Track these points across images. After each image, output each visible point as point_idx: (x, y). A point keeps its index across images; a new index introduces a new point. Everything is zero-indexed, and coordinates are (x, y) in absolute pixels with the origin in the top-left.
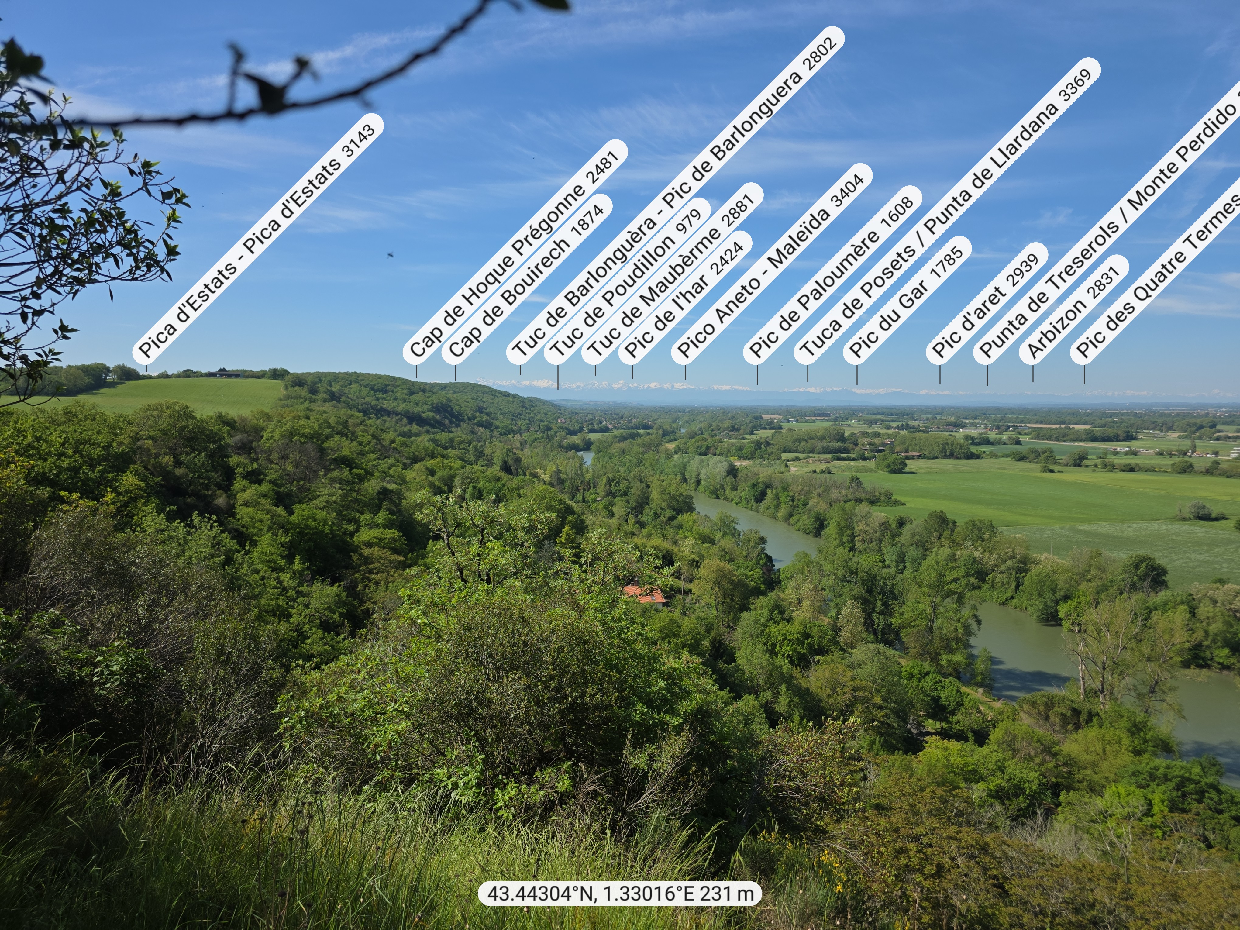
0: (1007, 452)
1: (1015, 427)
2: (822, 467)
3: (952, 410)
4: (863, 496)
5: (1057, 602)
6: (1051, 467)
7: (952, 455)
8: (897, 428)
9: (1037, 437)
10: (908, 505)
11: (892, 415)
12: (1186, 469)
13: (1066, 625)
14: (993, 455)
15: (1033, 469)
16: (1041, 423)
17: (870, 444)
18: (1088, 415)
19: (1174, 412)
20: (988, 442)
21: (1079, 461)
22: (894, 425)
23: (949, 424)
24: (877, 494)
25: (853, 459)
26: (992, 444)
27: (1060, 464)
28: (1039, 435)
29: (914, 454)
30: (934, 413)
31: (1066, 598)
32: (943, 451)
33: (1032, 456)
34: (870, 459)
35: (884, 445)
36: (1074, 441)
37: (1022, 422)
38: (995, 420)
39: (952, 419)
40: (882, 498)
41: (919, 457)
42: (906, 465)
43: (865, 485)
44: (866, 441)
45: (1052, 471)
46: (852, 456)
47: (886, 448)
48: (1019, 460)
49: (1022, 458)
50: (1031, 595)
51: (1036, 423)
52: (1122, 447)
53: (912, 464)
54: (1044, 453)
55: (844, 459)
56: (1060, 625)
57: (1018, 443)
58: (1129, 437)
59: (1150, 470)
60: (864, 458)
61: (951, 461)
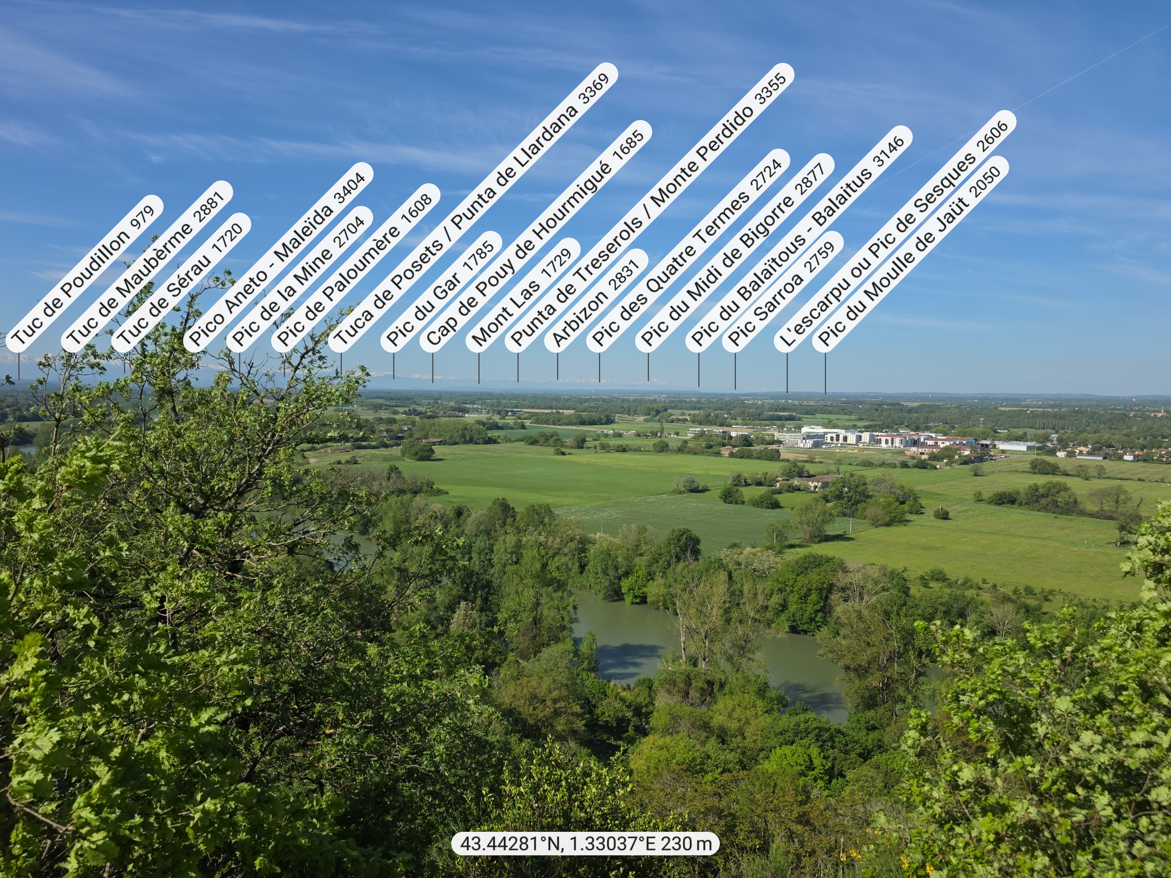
0: (520, 436)
1: (514, 413)
2: (345, 457)
3: (451, 395)
4: (405, 487)
5: (620, 579)
6: (563, 450)
7: (471, 441)
8: (405, 413)
9: (537, 421)
10: (451, 493)
11: (392, 399)
12: (663, 448)
13: (628, 599)
14: (508, 440)
15: (547, 452)
16: (533, 408)
17: (387, 431)
18: (568, 400)
19: (632, 398)
20: (497, 427)
21: (580, 444)
22: (401, 410)
23: (454, 409)
24: (419, 484)
25: (374, 447)
26: (501, 428)
27: (566, 447)
28: (538, 420)
29: (435, 440)
30: (435, 398)
31: (627, 574)
32: (463, 436)
33: (541, 440)
34: (392, 446)
35: (403, 431)
36: (567, 424)
37: (516, 407)
38: (492, 405)
39: (452, 404)
40: (425, 488)
41: (440, 443)
42: (434, 452)
43: (404, 474)
44: (382, 427)
45: (563, 454)
46: (374, 444)
47: (405, 435)
48: (531, 444)
49: (534, 442)
50: (597, 573)
51: (529, 408)
52: (608, 430)
53: (439, 451)
54: (552, 436)
55: (365, 447)
56: (623, 599)
57: (523, 427)
58: (609, 421)
59: (637, 450)
60: (386, 446)
61: (471, 447)
